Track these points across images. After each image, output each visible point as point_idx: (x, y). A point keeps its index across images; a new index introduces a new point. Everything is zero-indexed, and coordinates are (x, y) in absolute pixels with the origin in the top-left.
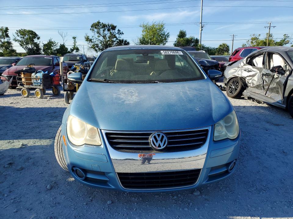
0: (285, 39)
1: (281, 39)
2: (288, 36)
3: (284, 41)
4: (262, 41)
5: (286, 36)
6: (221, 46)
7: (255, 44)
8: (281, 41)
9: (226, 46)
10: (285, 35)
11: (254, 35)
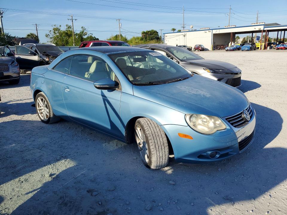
0: (83, 31)
1: (80, 31)
2: (85, 28)
3: (83, 32)
4: (64, 32)
5: (84, 28)
6: (28, 35)
7: (58, 34)
8: (80, 32)
9: (35, 36)
10: (82, 27)
11: (55, 26)
